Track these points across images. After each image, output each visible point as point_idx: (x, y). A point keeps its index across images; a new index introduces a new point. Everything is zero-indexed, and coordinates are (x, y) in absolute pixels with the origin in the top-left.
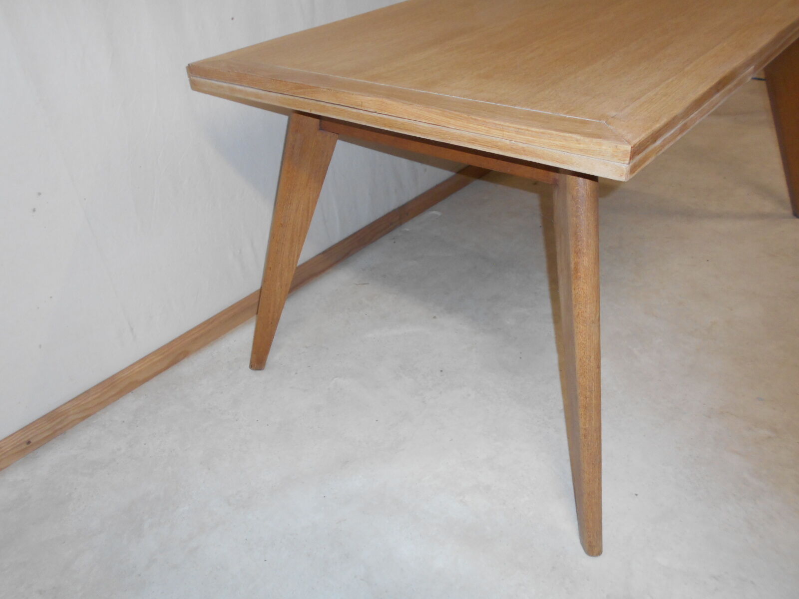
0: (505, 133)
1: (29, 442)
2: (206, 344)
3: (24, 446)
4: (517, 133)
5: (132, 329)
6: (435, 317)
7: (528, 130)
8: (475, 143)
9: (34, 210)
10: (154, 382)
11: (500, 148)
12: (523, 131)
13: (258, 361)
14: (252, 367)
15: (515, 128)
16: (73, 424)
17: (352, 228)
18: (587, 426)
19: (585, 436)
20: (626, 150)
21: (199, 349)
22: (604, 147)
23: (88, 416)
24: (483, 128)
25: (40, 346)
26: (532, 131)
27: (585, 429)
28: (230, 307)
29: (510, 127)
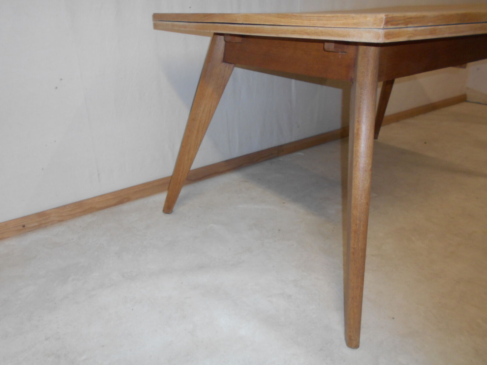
0: (311, 21)
1: (24, 226)
2: (142, 197)
3: (21, 228)
4: (318, 20)
5: (99, 175)
6: (284, 203)
7: (324, 17)
8: (294, 34)
9: (56, 88)
10: (106, 211)
11: (308, 34)
12: (321, 18)
13: (168, 208)
14: (164, 211)
15: (317, 17)
16: (52, 223)
17: (246, 151)
18: (355, 246)
19: (353, 254)
20: (382, 18)
21: (137, 198)
22: (368, 19)
23: (62, 221)
24: (299, 21)
25: (43, 169)
26: (326, 17)
27: (354, 248)
28: (161, 179)
29: (314, 17)
